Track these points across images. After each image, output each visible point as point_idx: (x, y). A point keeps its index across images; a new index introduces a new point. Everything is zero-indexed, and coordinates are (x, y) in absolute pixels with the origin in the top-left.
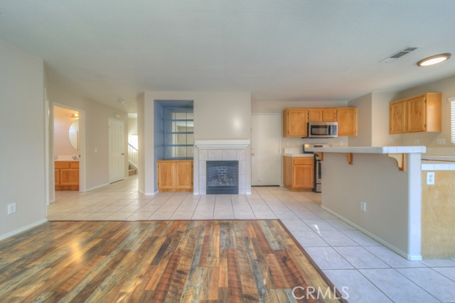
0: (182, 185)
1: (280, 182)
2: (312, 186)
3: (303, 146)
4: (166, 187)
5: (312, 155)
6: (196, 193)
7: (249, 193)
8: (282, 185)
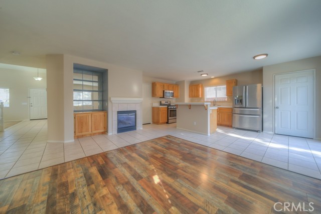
0: (97, 130)
1: (151, 121)
2: (167, 121)
3: (161, 102)
4: (83, 133)
5: (167, 106)
6: (110, 134)
7: (142, 129)
8: (151, 123)
